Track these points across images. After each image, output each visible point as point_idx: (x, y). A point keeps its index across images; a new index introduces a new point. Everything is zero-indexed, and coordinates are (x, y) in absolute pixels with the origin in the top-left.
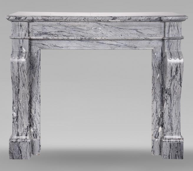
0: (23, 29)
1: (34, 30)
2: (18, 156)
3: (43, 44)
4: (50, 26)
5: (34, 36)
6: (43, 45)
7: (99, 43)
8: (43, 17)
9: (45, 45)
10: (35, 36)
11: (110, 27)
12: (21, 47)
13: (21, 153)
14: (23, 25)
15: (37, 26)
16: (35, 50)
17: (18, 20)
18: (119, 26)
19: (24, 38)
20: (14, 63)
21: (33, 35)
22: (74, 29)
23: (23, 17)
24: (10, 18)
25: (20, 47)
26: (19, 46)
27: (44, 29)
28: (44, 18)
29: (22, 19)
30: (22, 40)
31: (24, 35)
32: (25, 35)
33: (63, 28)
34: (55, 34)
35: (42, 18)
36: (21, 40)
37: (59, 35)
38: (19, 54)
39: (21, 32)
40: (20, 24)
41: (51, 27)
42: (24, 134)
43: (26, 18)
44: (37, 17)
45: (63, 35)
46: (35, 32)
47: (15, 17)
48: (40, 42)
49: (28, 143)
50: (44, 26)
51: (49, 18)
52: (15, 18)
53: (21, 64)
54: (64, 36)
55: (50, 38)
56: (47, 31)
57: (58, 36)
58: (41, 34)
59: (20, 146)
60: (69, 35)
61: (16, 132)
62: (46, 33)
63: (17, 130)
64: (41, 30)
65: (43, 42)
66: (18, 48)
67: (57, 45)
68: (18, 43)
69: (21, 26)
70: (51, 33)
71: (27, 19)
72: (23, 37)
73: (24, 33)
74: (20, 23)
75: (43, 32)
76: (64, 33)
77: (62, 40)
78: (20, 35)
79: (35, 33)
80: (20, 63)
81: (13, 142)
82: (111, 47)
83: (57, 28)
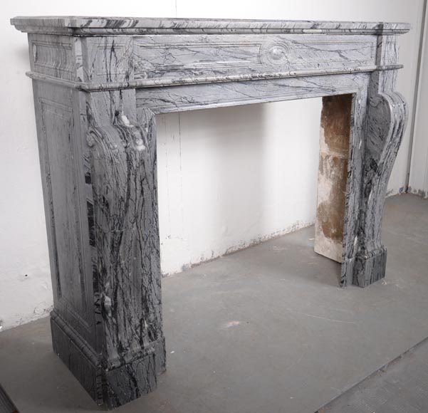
0: (119, 59)
1: (143, 62)
2: (130, 394)
3: (164, 100)
4: (182, 48)
5: (145, 78)
6: (162, 102)
7: (277, 87)
8: (175, 22)
9: (169, 102)
10: (149, 77)
11: (300, 47)
12: (117, 114)
13: (136, 385)
14: (119, 47)
15: (150, 48)
16: (143, 120)
17: (110, 30)
18: (315, 44)
19: (127, 85)
21: (143, 77)
22: (233, 55)
23: (128, 21)
25: (114, 113)
26: (111, 110)
27: (167, 57)
28: (177, 22)
29: (125, 25)
30: (119, 92)
31: (124, 76)
32: (127, 77)
33: (212, 52)
34: (195, 70)
35: (172, 25)
36: (116, 93)
37: (205, 72)
38: (123, 134)
39: (113, 67)
40: (110, 45)
41: (186, 52)
42: (134, 339)
43: (137, 22)
44: (161, 20)
45: (214, 69)
46: (148, 66)
47: (105, 22)
48: (156, 95)
49: (151, 356)
50: (168, 47)
51: (191, 24)
52: (104, 25)
53: (136, 159)
54: (214, 72)
56: (176, 63)
57: (202, 73)
58: (162, 70)
59: (134, 371)
60: (225, 69)
61: (114, 342)
62: (174, 69)
63: (115, 339)
64: (160, 61)
65: (164, 94)
66: (108, 118)
67: (196, 99)
68: (109, 102)
69: (113, 49)
70: (185, 67)
71: (137, 26)
72: (122, 81)
73: (122, 70)
74: (110, 39)
75: (167, 66)
77: (213, 83)
78: (113, 76)
79: (147, 68)
80: (133, 159)
81: (114, 368)
82: (297, 94)
83: (198, 52)
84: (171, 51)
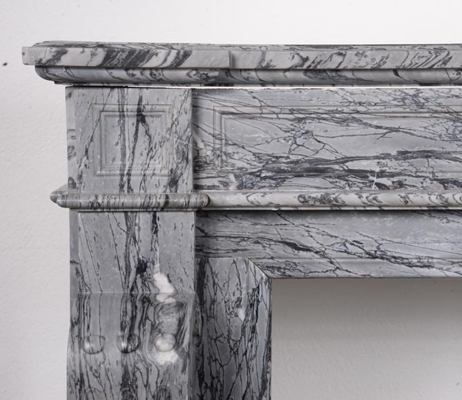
0: (156, 139)
1: (230, 149)
3: (294, 246)
4: (345, 120)
5: (232, 188)
6: (289, 249)
8: (304, 54)
9: (308, 249)
10: (241, 187)
12: (142, 268)
14: (157, 114)
15: (251, 117)
16: (233, 287)
17: (121, 74)
19: (162, 201)
20: (94, 382)
21: (226, 185)
23: (162, 53)
24: (65, 60)
25: (133, 265)
26: (127, 257)
27: (299, 141)
28: (312, 55)
29: (154, 62)
30: (149, 216)
31: (165, 180)
32: (173, 182)
33: (439, 129)
34: (381, 174)
35: (297, 60)
36: (144, 219)
37: (410, 180)
38: (133, 318)
39: (139, 160)
40: (131, 107)
41: (355, 128)
43: (187, 55)
44: (264, 50)
45: (440, 176)
46: (242, 160)
47: (101, 54)
48: (273, 230)
50: (300, 116)
51: (351, 61)
52: (98, 60)
53: (147, 385)
54: (443, 182)
55: (351, 198)
56: (324, 155)
57: (401, 185)
58: (280, 171)
62: (316, 169)
64: (279, 148)
65: (295, 230)
66: (119, 276)
67: (392, 250)
68: (122, 239)
69: (141, 117)
70: (351, 165)
71: (187, 64)
72: (158, 194)
73: (161, 164)
74: (132, 94)
75: (296, 162)
76: (443, 162)
77: (433, 211)
78: (136, 181)
79: (240, 164)
80: (140, 383)
83: (392, 130)
84: (311, 126)
